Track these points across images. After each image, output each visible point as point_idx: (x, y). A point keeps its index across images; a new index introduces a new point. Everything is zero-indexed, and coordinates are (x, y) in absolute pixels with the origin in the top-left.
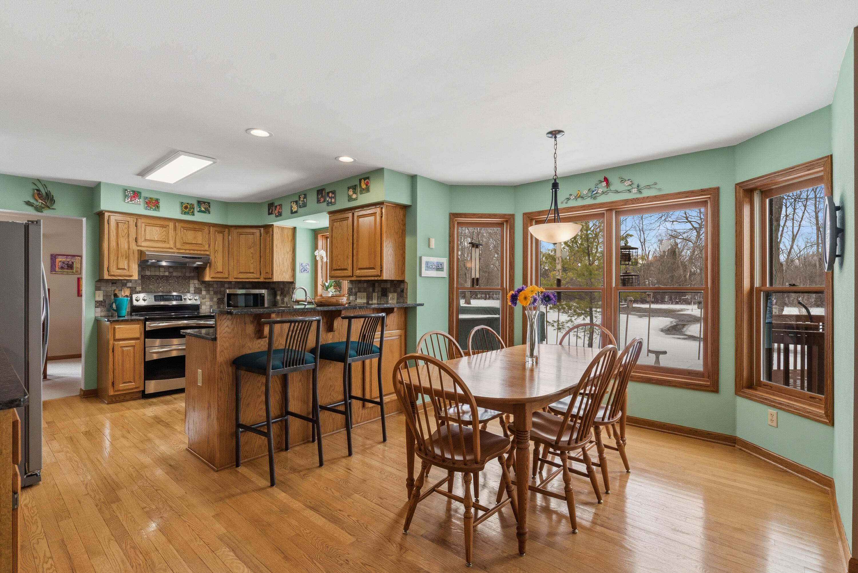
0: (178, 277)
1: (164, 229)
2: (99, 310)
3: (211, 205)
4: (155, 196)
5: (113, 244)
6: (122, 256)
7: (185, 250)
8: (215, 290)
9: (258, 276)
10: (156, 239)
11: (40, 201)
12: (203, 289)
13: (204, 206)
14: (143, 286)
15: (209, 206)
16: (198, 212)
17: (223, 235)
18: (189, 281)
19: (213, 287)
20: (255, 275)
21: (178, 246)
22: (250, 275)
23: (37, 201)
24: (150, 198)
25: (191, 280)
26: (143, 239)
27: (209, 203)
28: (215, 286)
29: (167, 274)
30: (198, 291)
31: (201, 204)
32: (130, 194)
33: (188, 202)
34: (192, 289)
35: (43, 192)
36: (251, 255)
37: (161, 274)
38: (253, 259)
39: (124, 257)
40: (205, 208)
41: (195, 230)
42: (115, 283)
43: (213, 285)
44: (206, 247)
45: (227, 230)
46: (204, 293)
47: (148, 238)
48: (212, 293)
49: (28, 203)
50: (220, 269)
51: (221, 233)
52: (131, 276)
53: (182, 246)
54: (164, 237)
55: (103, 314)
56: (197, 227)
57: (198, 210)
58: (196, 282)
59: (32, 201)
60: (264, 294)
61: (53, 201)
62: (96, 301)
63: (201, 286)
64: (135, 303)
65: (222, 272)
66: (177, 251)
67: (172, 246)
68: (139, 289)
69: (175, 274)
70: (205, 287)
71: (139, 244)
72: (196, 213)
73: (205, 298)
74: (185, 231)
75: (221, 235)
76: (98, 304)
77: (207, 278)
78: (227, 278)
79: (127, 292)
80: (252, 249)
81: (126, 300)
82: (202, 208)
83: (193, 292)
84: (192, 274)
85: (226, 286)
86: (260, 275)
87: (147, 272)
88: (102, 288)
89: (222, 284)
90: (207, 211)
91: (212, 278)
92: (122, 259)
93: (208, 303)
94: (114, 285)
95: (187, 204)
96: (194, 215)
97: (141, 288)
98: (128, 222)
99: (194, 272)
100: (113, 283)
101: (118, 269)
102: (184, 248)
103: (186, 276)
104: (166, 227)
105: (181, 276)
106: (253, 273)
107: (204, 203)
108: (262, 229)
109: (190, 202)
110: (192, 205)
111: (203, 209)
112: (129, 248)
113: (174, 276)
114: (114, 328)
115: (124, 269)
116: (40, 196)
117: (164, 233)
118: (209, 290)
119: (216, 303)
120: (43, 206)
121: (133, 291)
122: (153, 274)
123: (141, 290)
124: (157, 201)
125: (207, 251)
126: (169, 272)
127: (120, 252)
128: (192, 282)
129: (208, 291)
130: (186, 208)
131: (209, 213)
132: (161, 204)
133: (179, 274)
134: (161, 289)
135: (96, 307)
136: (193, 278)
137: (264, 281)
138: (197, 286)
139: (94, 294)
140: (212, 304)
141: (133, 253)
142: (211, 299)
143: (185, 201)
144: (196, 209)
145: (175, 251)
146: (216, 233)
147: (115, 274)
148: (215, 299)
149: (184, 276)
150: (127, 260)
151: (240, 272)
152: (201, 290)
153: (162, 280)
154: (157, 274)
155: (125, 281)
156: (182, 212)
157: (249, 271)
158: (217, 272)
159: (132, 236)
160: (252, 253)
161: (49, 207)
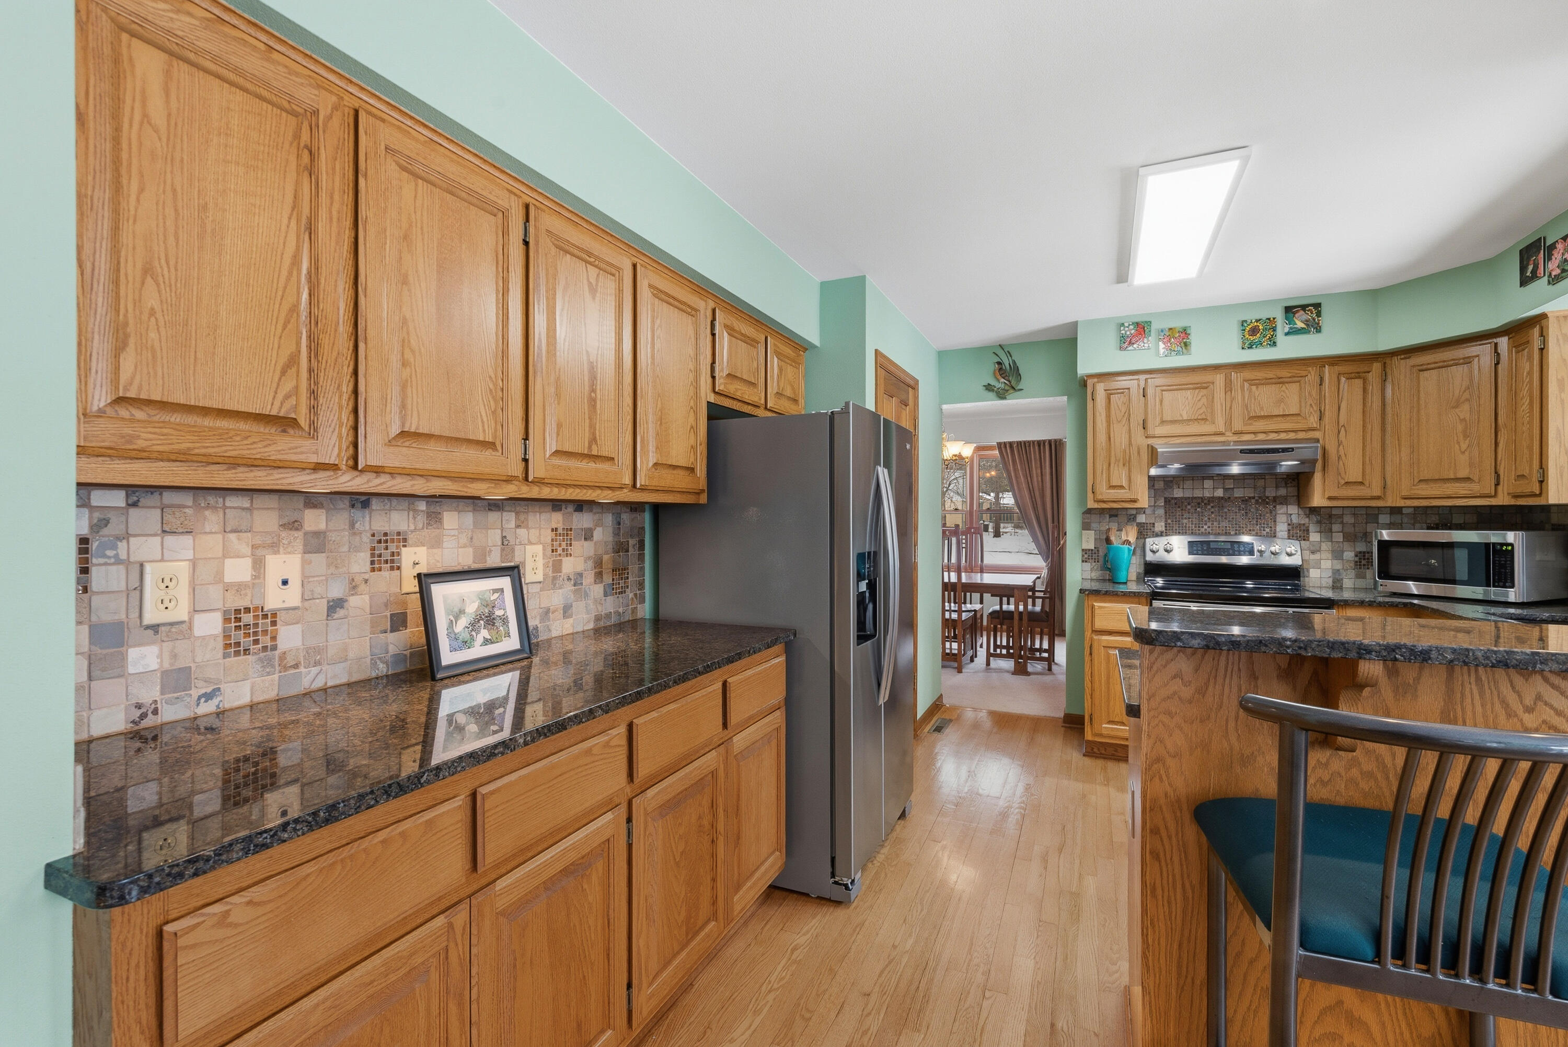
0: (1245, 501)
1: (1204, 392)
2: (1088, 566)
3: (1324, 310)
4: (1178, 324)
5: (1102, 437)
6: (1117, 461)
7: (1254, 433)
8: (1350, 529)
9: (1490, 489)
10: (1185, 418)
11: (1003, 380)
12: (1312, 528)
13: (1305, 317)
14: (1169, 521)
15: (1319, 314)
16: (1287, 334)
17: (1364, 383)
18: (1275, 507)
19: (1342, 523)
20: (1475, 488)
21: (1238, 425)
22: (1461, 489)
23: (998, 381)
24: (1170, 329)
25: (1278, 507)
26: (1158, 420)
27: (1317, 306)
28: (1349, 519)
29: (1219, 493)
30: (1298, 533)
31: (1294, 313)
32: (1130, 330)
33: (1259, 317)
34: (1282, 528)
35: (1006, 362)
36: (1460, 427)
37: (1207, 494)
38: (1466, 436)
39: (1121, 464)
40: (1306, 322)
41: (1280, 381)
42: (1116, 516)
43: (1341, 516)
44: (1313, 421)
45: (1377, 367)
46: (1315, 537)
47: (1167, 417)
48: (1339, 537)
49: (989, 388)
50: (1354, 474)
51: (1359, 377)
52: (1135, 501)
53: (1245, 425)
54: (1204, 409)
55: (1095, 575)
56: (1284, 373)
57: (1287, 330)
58: (1293, 509)
59: (993, 383)
60: (1512, 545)
61: (1019, 376)
62: (1083, 550)
63: (1305, 521)
64: (1150, 557)
65: (1361, 483)
66: (1235, 438)
67: (1222, 429)
68: (1160, 526)
69: (1238, 493)
70: (1319, 523)
71: (1150, 434)
72: (1280, 337)
73: (1319, 551)
74: (1254, 388)
75: (1358, 383)
76: (1086, 556)
77: (1318, 499)
78: (1378, 498)
79: (1131, 534)
80: (1466, 407)
81: (1126, 551)
82: (1297, 322)
83: (1285, 534)
84: (1282, 492)
85: (1384, 519)
86: (1497, 484)
87: (1173, 490)
88: (1094, 525)
89: (1371, 515)
90: (1315, 327)
91: (1330, 498)
92: (1116, 468)
93: (1327, 564)
94: (1113, 519)
95: (1257, 321)
96: (1274, 344)
97: (1163, 524)
98: (1129, 389)
99: (1286, 486)
100: (1111, 516)
101: (1111, 487)
102: (1252, 428)
103: (1268, 497)
104: (1206, 388)
105: (1254, 498)
106: (1468, 479)
107: (1304, 307)
108: (1503, 342)
109: (1264, 316)
110: (1271, 321)
111: (1300, 325)
112: (1130, 444)
114: (1093, 607)
115: (1121, 487)
116: (1002, 373)
117: (1204, 400)
118: (1331, 531)
119: (1352, 565)
120: (1007, 388)
121: (1144, 532)
122: (1188, 494)
123: (1164, 529)
124: (1185, 332)
125: (1314, 430)
126: (1225, 490)
127: (1113, 453)
128: (1281, 509)
129: (1327, 532)
130: (1254, 331)
132: (1194, 339)
133: (1249, 493)
134: (1206, 527)
135: (1083, 562)
136: (1284, 501)
137: (1513, 502)
138: (1295, 519)
139: (1081, 535)
140: (1338, 568)
141: (1139, 453)
142: (1337, 555)
143: (1251, 316)
144: (1282, 327)
145: (1230, 439)
146: (1343, 379)
147: (1104, 497)
148: (1349, 555)
149: (1260, 497)
150: (1127, 468)
151: (1421, 481)
152: (1308, 530)
153: (1209, 507)
154: (1198, 493)
155: (1134, 512)
156: (1244, 343)
157: (1455, 473)
158: (1343, 482)
159: (1137, 418)
160: (1463, 420)
161: (1013, 388)
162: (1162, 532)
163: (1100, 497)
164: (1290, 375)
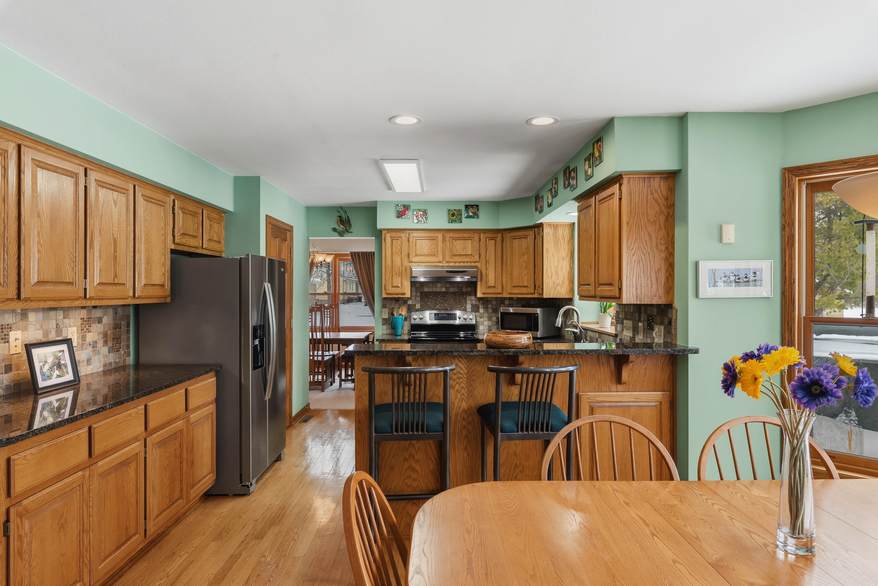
0: (454, 293)
1: (434, 241)
2: (385, 327)
4: (423, 207)
5: (389, 261)
6: (396, 274)
7: (455, 263)
8: (494, 308)
9: (533, 291)
10: (426, 254)
11: (342, 226)
12: (481, 306)
13: (472, 211)
14: (422, 304)
15: (478, 210)
16: (466, 218)
17: (495, 242)
18: (466, 296)
19: (491, 304)
21: (448, 259)
22: (525, 290)
23: (339, 226)
24: (419, 210)
26: (414, 255)
27: (477, 206)
28: (494, 302)
29: (444, 290)
30: (475, 309)
31: (469, 208)
32: (401, 209)
33: (455, 209)
34: (469, 307)
35: (344, 216)
36: (524, 265)
37: (439, 290)
38: (526, 268)
39: (398, 275)
40: (473, 213)
41: (464, 239)
42: (398, 301)
43: (491, 301)
44: (477, 258)
45: (499, 235)
46: (481, 310)
47: (418, 253)
48: (490, 310)
49: (334, 230)
50: (491, 283)
52: (404, 294)
54: (433, 250)
56: (466, 235)
58: (472, 298)
59: (337, 227)
60: (538, 314)
62: (383, 319)
63: (478, 303)
64: (413, 322)
65: (495, 288)
66: (447, 265)
67: (441, 260)
68: (418, 306)
69: (451, 290)
70: (483, 304)
71: (411, 260)
72: (463, 219)
73: (483, 317)
74: (454, 241)
75: (493, 241)
76: (384, 322)
77: (480, 294)
78: (500, 293)
79: (404, 312)
80: (526, 256)
81: (402, 320)
82: (470, 213)
83: (470, 310)
84: (469, 289)
85: (507, 302)
86: (535, 289)
87: (425, 288)
88: (388, 306)
89: (502, 301)
90: (476, 215)
91: (483, 293)
92: (396, 277)
93: (486, 323)
95: (454, 210)
96: (461, 222)
97: (420, 305)
98: (401, 237)
99: (471, 287)
100: (394, 302)
101: (393, 287)
102: (453, 260)
104: (435, 240)
105: (457, 292)
106: (526, 287)
107: (472, 206)
108: (536, 230)
109: (457, 208)
110: (460, 211)
111: (471, 214)
112: (402, 265)
113: (451, 292)
115: (398, 287)
116: (341, 222)
117: (434, 246)
118: (487, 308)
119: (495, 323)
120: (344, 231)
121: (411, 309)
122: (431, 290)
123: (420, 307)
124: (425, 213)
125: (477, 262)
126: (446, 288)
127: (394, 270)
128: (469, 298)
129: (486, 308)
130: (453, 215)
131: (478, 217)
132: (429, 215)
134: (438, 306)
135: (382, 325)
136: (469, 294)
138: (474, 303)
139: (382, 311)
140: (490, 324)
141: (406, 270)
142: (490, 319)
143: (453, 207)
144: (464, 215)
145: (445, 265)
146: (488, 240)
147: (390, 292)
148: (494, 319)
149: (460, 292)
150: (400, 277)
151: (513, 286)
152: (479, 308)
153: (439, 296)
154: (435, 290)
155: (407, 299)
156: (449, 220)
157: (523, 284)
158: (488, 286)
159: (405, 252)
160: (525, 261)
161: (347, 231)
162: (419, 309)
163: (388, 292)
164: (468, 236)
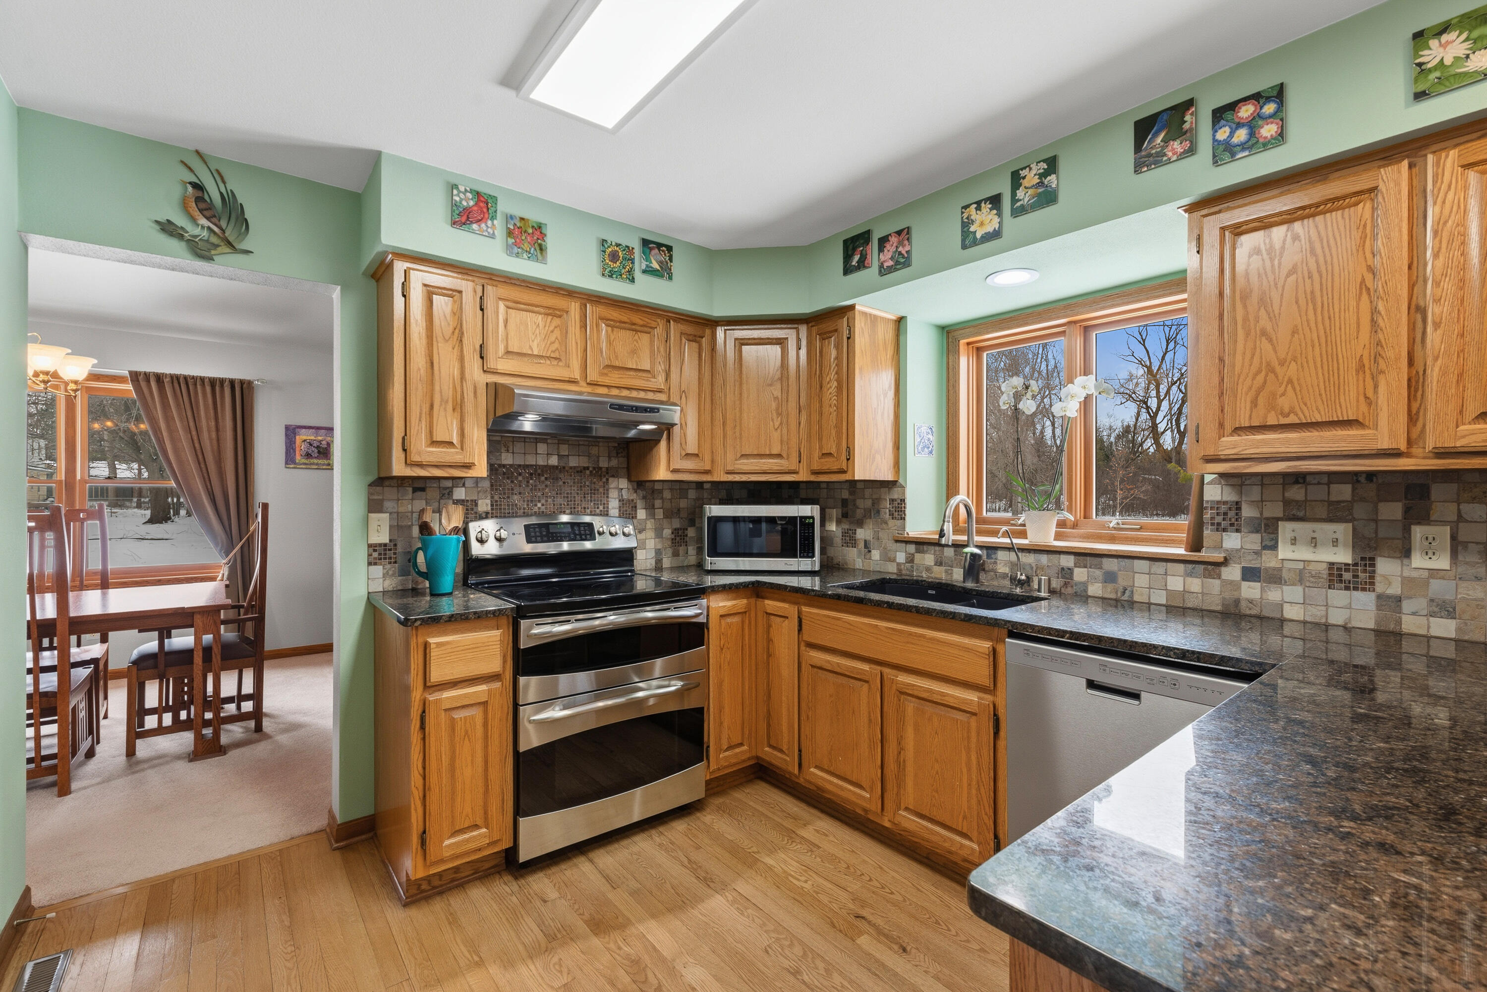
0: (581, 471)
1: (557, 321)
2: (378, 571)
3: (675, 253)
4: (534, 215)
5: (418, 360)
6: (444, 402)
7: (608, 387)
8: (668, 505)
9: (793, 466)
10: (536, 353)
11: (203, 221)
12: (640, 504)
13: (659, 258)
14: (496, 497)
15: (671, 259)
16: (644, 272)
17: (699, 348)
18: (607, 480)
19: (662, 498)
20: (782, 464)
21: (593, 373)
22: (772, 464)
23: (194, 220)
24: (522, 219)
25: (611, 480)
26: (501, 350)
27: (670, 248)
28: (667, 495)
29: (554, 461)
30: (628, 513)
31: (651, 249)
32: (467, 200)
33: (619, 242)
34: (614, 505)
35: (214, 192)
36: (774, 405)
37: (541, 462)
38: (779, 414)
39: (450, 407)
40: (660, 263)
41: (633, 328)
42: (423, 489)
43: (661, 491)
44: (661, 381)
45: (707, 334)
46: (641, 514)
47: (514, 347)
48: (659, 513)
50: (692, 447)
51: (695, 341)
52: (468, 466)
53: (602, 374)
54: (556, 345)
55: (390, 584)
56: (636, 318)
57: (644, 267)
58: (623, 483)
59: (180, 220)
60: (812, 518)
61: (243, 224)
62: (370, 546)
63: (634, 496)
64: (477, 550)
65: (697, 455)
66: (589, 390)
67: (577, 375)
68: (484, 505)
69: (573, 462)
70: (644, 498)
71: (491, 364)
72: (638, 274)
73: (644, 530)
74: (609, 329)
75: (695, 345)
76: (375, 555)
77: (661, 473)
80: (777, 386)
81: (454, 543)
82: (654, 261)
83: (618, 512)
84: (614, 463)
86: (799, 461)
87: (504, 455)
88: (388, 505)
90: (664, 272)
91: (673, 471)
92: (442, 413)
93: (651, 543)
94: (419, 494)
95: (618, 245)
96: (633, 280)
97: (489, 502)
98: (460, 292)
99: (617, 456)
100: (415, 490)
101: (434, 443)
102: (607, 381)
103: (601, 468)
104: (560, 316)
105: (588, 468)
106: (779, 456)
107: (659, 245)
108: (803, 329)
109: (624, 242)
110: (629, 250)
111: (655, 265)
112: (463, 378)
113: (571, 468)
114: (425, 643)
115: (450, 444)
116: (202, 205)
117: (557, 333)
118: (653, 507)
119: (670, 543)
120: (214, 240)
121: (472, 513)
122: (519, 461)
123: (489, 508)
124: (540, 231)
125: (660, 391)
126: (560, 457)
127: (437, 388)
128: (613, 483)
129: (650, 508)
130: (614, 257)
131: (670, 278)
132: (551, 241)
133: (583, 462)
134: (539, 505)
135: (370, 564)
136: (612, 473)
137: (813, 478)
138: (625, 495)
139: (366, 522)
140: (659, 547)
141: (475, 393)
142: (659, 534)
143: (613, 238)
144: (639, 264)
145: (583, 390)
146: (684, 340)
147: (425, 459)
148: (667, 532)
149: (594, 468)
150: (457, 415)
151: (742, 455)
152: (636, 507)
153: (543, 478)
154: (530, 460)
155: (449, 484)
156: (604, 269)
157: (770, 450)
158: (684, 454)
159: (472, 341)
160: (776, 398)
161: (230, 244)
162: (487, 513)
163: (415, 458)
164: (641, 323)
